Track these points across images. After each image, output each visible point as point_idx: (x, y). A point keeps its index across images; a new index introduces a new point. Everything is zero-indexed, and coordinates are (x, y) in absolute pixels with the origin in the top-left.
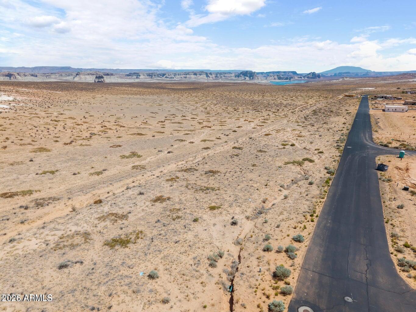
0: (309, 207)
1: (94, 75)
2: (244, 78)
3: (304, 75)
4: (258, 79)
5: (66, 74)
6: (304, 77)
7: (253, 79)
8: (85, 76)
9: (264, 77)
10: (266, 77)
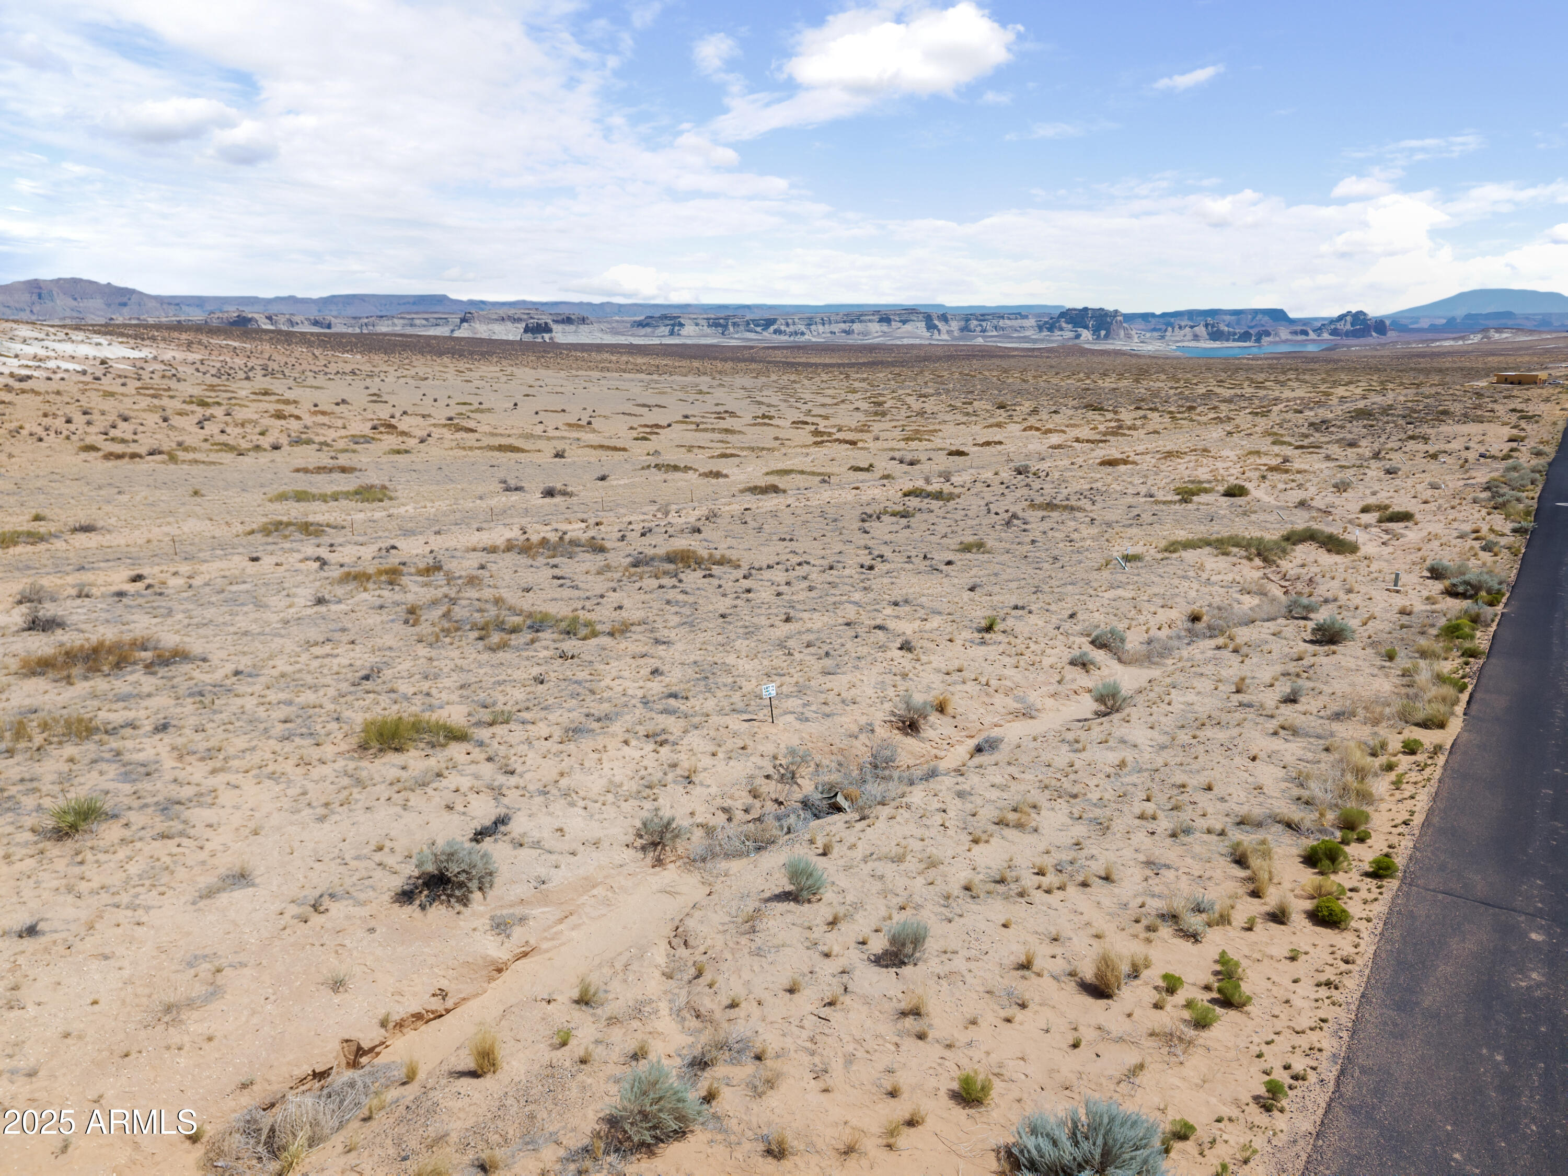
0: (1300, 780)
1: (519, 320)
2: (1072, 334)
3: (1319, 324)
4: (1129, 337)
5: (426, 319)
6: (1318, 330)
7: (1107, 336)
8: (491, 326)
9: (1154, 330)
10: (1160, 330)
